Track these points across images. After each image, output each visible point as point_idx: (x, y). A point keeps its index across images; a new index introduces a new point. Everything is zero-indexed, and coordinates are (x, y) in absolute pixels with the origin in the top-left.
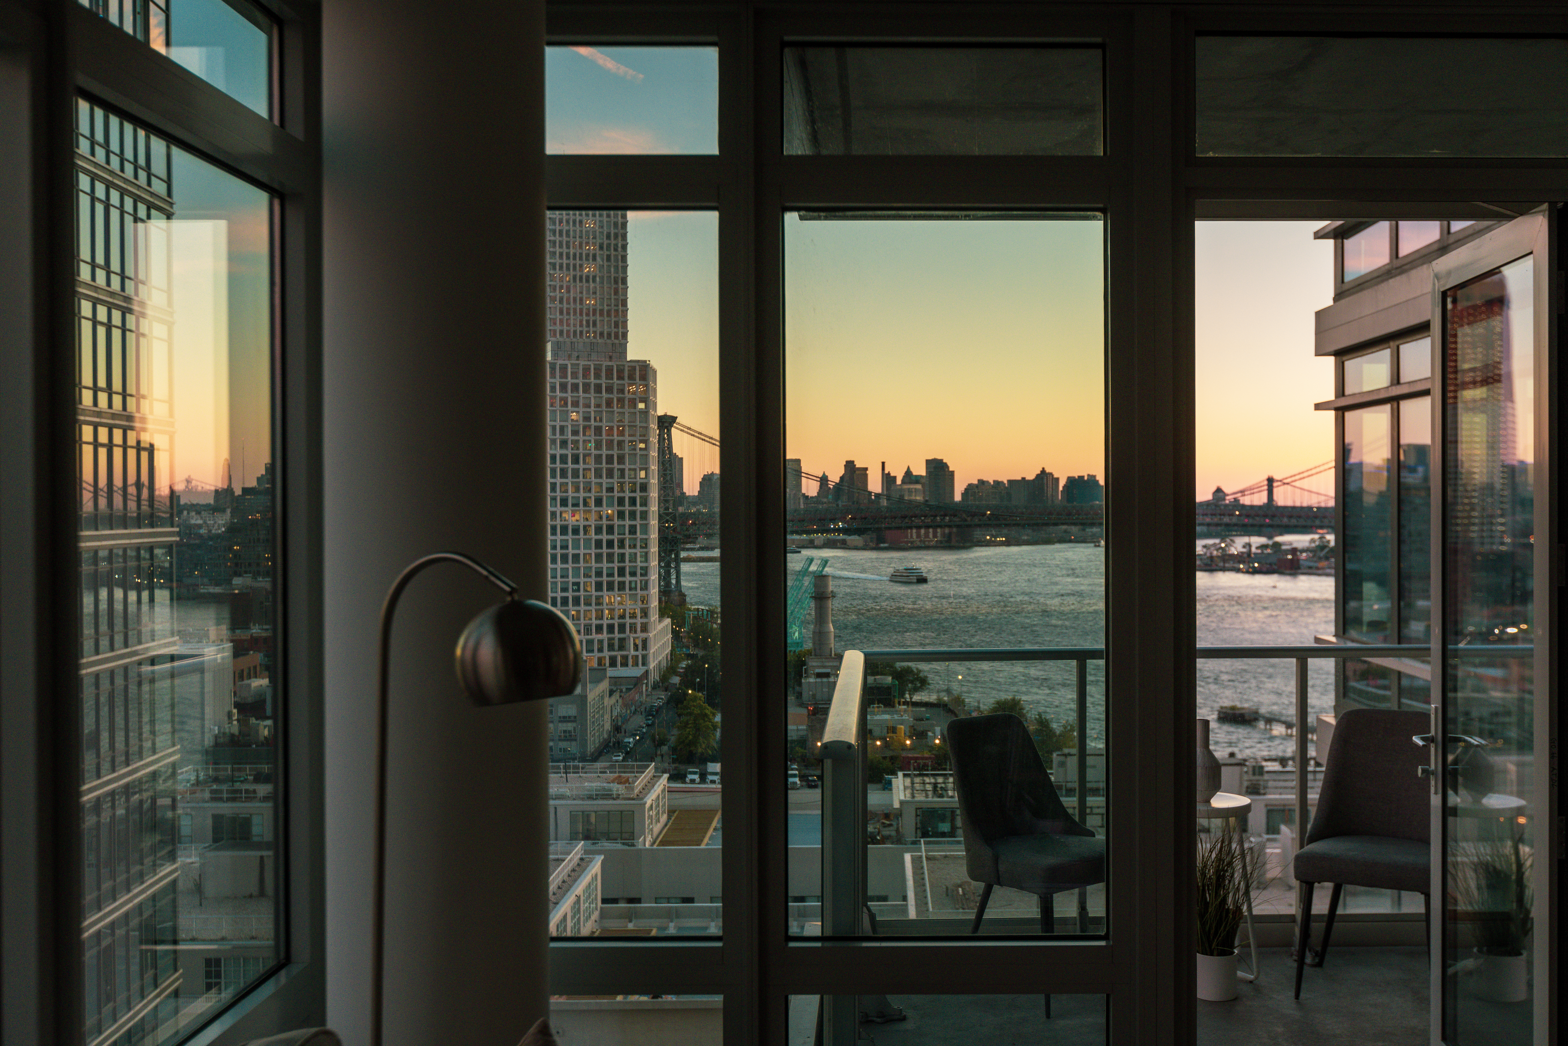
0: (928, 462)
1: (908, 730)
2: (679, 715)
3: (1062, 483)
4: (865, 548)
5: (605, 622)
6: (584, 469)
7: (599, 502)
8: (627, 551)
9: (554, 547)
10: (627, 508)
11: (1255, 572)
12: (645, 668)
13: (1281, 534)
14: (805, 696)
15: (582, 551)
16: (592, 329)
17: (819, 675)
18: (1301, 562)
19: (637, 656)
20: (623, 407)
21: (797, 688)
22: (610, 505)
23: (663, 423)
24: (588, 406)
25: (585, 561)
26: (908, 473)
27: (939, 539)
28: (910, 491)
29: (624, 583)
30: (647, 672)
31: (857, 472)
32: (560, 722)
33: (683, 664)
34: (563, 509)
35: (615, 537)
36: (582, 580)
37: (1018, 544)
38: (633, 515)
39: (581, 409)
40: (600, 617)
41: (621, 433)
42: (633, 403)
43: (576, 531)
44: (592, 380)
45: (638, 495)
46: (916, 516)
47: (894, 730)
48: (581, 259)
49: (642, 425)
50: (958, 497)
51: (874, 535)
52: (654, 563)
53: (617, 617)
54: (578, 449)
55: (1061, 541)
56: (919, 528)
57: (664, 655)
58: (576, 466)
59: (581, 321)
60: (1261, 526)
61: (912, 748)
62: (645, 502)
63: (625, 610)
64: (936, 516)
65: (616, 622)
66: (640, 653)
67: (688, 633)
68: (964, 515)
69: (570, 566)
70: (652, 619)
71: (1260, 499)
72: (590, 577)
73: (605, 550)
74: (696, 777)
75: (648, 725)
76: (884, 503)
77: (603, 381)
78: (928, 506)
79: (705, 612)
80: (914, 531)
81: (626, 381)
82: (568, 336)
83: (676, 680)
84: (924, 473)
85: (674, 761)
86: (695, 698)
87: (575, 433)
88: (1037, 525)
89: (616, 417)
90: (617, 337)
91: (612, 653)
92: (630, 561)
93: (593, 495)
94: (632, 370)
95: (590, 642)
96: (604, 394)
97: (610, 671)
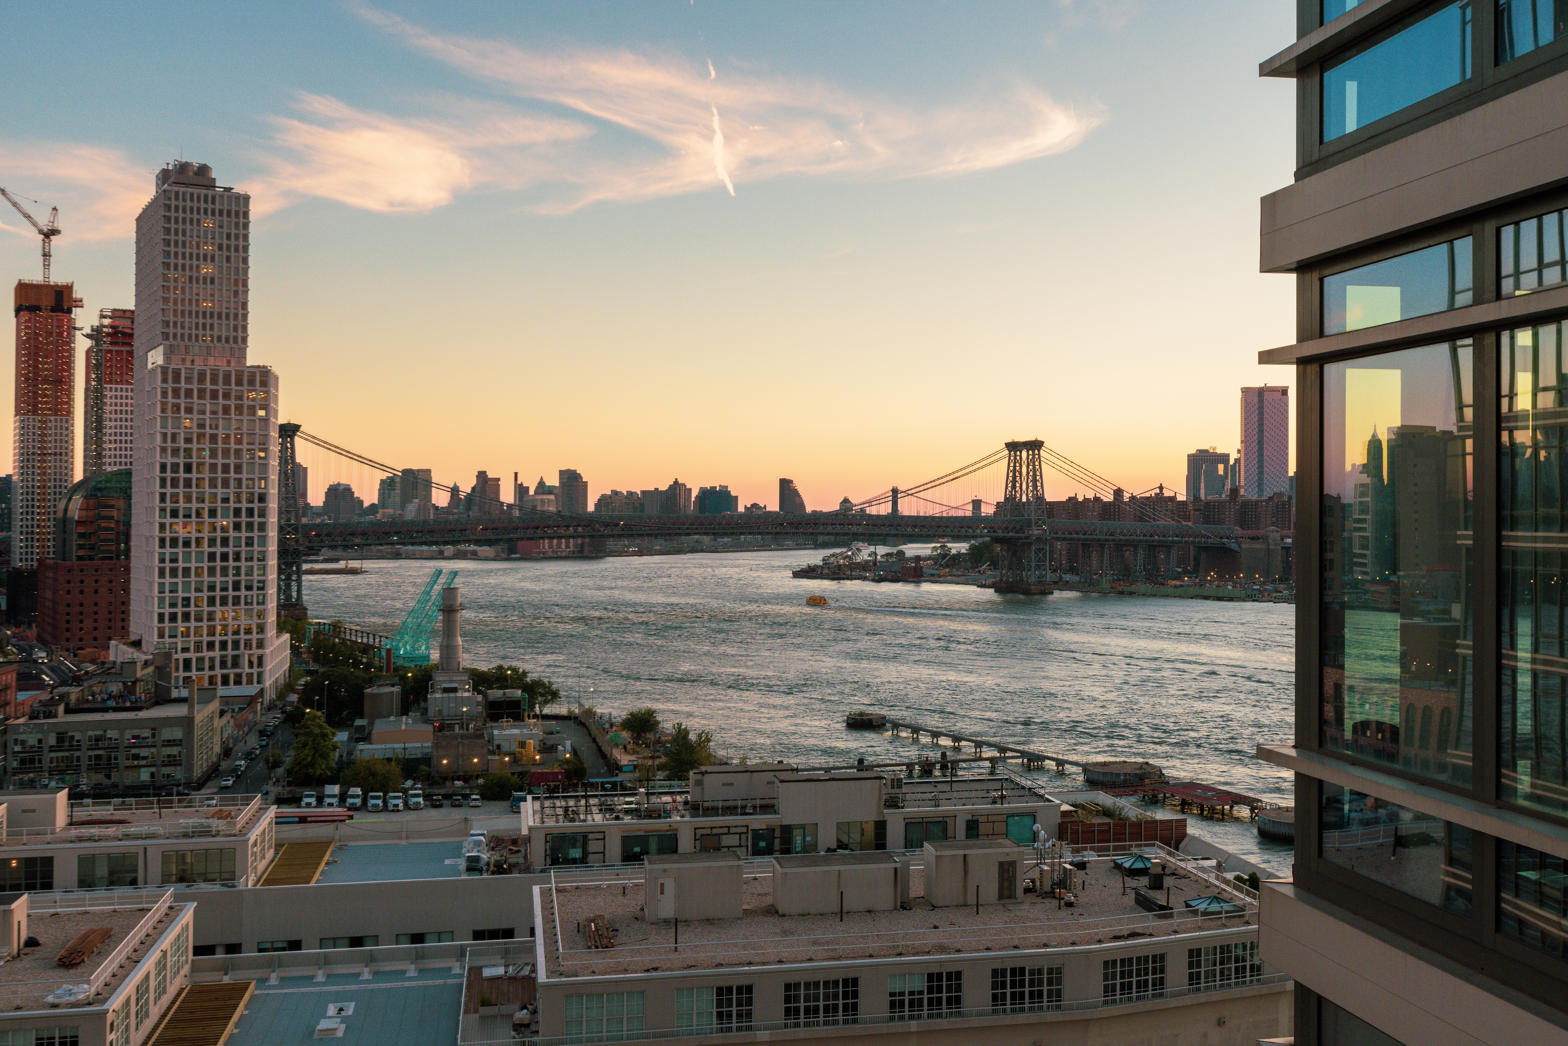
0: (561, 472)
1: (537, 743)
2: (296, 735)
3: (694, 494)
4: (495, 559)
5: (217, 639)
6: (197, 479)
7: (213, 513)
8: (243, 564)
9: (162, 561)
10: (244, 519)
11: (880, 580)
12: (260, 686)
13: (905, 544)
14: (432, 712)
15: (193, 565)
17: (446, 690)
18: (924, 570)
19: (252, 674)
20: (241, 414)
21: (421, 705)
22: (225, 516)
23: (286, 431)
24: (204, 413)
25: (197, 575)
26: (541, 484)
27: (571, 549)
28: (542, 501)
29: (239, 597)
30: (262, 690)
31: (489, 483)
32: (163, 746)
33: (302, 681)
34: (174, 520)
35: (230, 550)
36: (193, 595)
37: (651, 553)
38: (250, 527)
39: (195, 416)
40: (212, 632)
41: (239, 441)
42: (252, 410)
43: (187, 544)
44: (208, 385)
45: (256, 505)
46: (548, 527)
47: (522, 744)
48: (198, 259)
49: (262, 432)
50: (591, 508)
51: (506, 546)
52: (272, 576)
53: (230, 632)
54: (191, 457)
55: (693, 551)
56: (551, 538)
57: (281, 672)
58: (188, 476)
59: (197, 324)
60: (887, 535)
61: (542, 763)
62: (263, 514)
63: (239, 626)
64: (569, 526)
65: (230, 638)
66: (255, 671)
67: (308, 648)
68: (597, 526)
69: (180, 580)
70: (269, 635)
71: (885, 509)
72: (202, 591)
73: (218, 563)
74: (313, 801)
75: (262, 746)
76: (516, 513)
77: (220, 387)
78: (562, 516)
79: (327, 626)
80: (547, 541)
81: (245, 387)
82: (182, 339)
83: (294, 698)
84: (557, 484)
85: (289, 784)
86: (315, 718)
87: (188, 440)
88: (669, 534)
89: (234, 425)
90: (235, 341)
91: (225, 671)
92: (246, 575)
93: (206, 506)
94: (252, 376)
95: (200, 660)
96: (221, 400)
97: (222, 691)
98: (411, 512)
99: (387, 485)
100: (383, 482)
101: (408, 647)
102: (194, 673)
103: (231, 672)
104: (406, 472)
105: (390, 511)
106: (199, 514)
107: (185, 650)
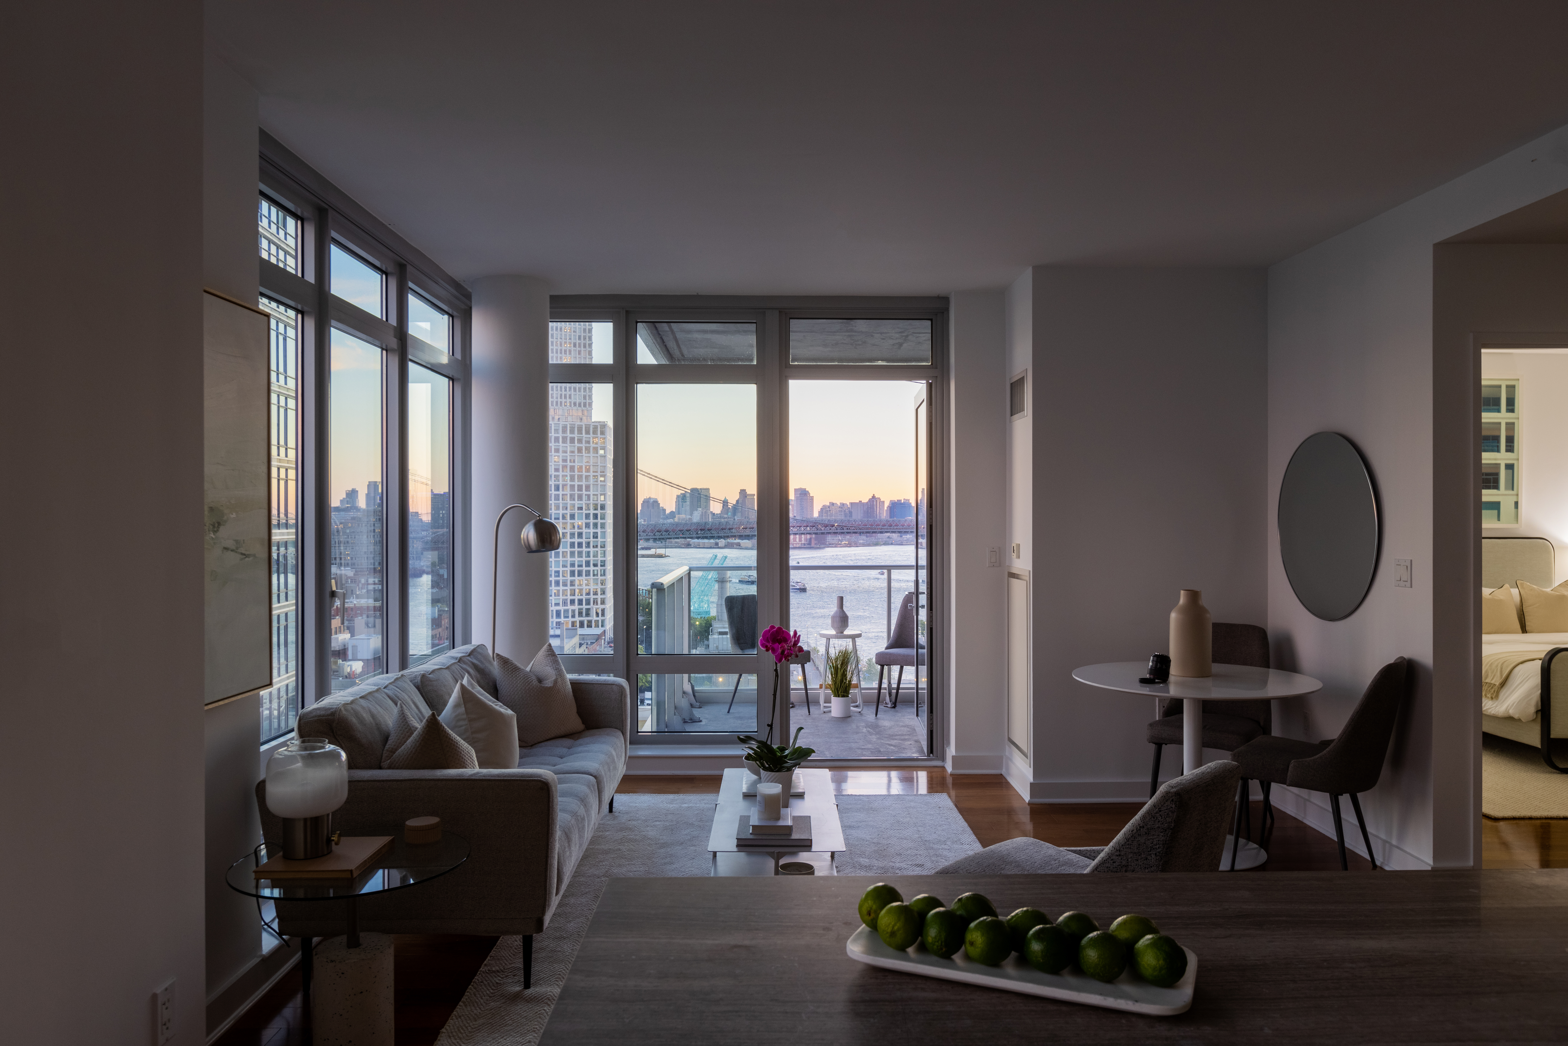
0: (796, 490)
3: (887, 504)
5: (576, 598)
6: (563, 495)
7: (572, 517)
8: (592, 550)
10: (592, 521)
12: (603, 629)
16: (568, 400)
19: (598, 621)
20: (589, 452)
21: (706, 642)
22: (580, 518)
24: (565, 452)
25: (564, 556)
27: (803, 542)
29: (589, 571)
30: (604, 632)
31: (747, 497)
35: (584, 540)
36: (561, 569)
37: (857, 545)
38: (595, 526)
39: (561, 454)
40: (573, 594)
41: (588, 470)
42: (596, 450)
44: (569, 435)
45: (599, 512)
48: (561, 353)
49: (602, 465)
50: (816, 514)
52: (610, 558)
53: (584, 594)
54: (559, 481)
55: (886, 544)
58: (557, 493)
59: (561, 395)
63: (590, 589)
64: (800, 527)
65: (584, 597)
66: (600, 618)
68: (820, 526)
72: (567, 567)
73: (576, 549)
77: (576, 436)
78: (796, 520)
79: (644, 591)
81: (591, 435)
87: (556, 470)
88: (869, 533)
89: (585, 460)
90: (585, 405)
91: (581, 619)
92: (594, 557)
93: (568, 512)
94: (595, 428)
95: (566, 611)
96: (576, 444)
97: (580, 631)
98: (696, 517)
99: (682, 499)
100: (678, 497)
101: (696, 605)
102: (562, 620)
103: (585, 619)
104: (693, 490)
105: (683, 516)
106: (564, 517)
107: (557, 604)
